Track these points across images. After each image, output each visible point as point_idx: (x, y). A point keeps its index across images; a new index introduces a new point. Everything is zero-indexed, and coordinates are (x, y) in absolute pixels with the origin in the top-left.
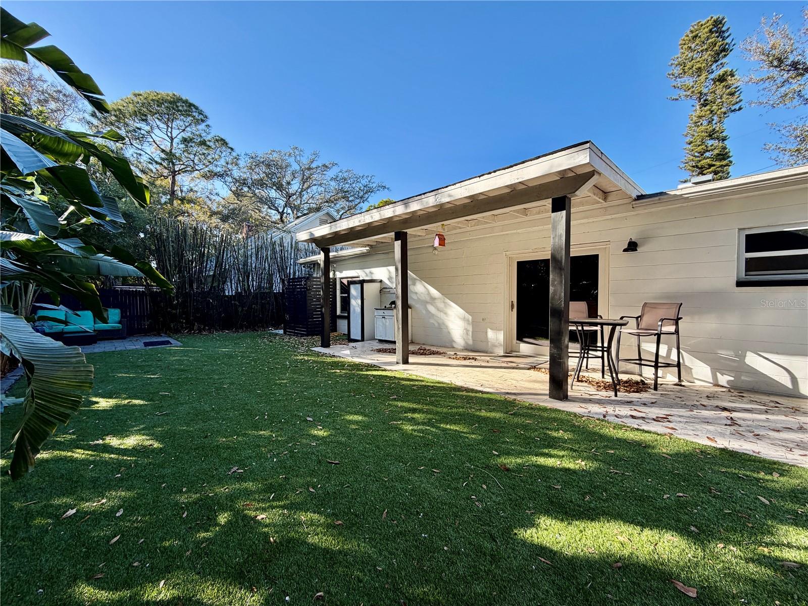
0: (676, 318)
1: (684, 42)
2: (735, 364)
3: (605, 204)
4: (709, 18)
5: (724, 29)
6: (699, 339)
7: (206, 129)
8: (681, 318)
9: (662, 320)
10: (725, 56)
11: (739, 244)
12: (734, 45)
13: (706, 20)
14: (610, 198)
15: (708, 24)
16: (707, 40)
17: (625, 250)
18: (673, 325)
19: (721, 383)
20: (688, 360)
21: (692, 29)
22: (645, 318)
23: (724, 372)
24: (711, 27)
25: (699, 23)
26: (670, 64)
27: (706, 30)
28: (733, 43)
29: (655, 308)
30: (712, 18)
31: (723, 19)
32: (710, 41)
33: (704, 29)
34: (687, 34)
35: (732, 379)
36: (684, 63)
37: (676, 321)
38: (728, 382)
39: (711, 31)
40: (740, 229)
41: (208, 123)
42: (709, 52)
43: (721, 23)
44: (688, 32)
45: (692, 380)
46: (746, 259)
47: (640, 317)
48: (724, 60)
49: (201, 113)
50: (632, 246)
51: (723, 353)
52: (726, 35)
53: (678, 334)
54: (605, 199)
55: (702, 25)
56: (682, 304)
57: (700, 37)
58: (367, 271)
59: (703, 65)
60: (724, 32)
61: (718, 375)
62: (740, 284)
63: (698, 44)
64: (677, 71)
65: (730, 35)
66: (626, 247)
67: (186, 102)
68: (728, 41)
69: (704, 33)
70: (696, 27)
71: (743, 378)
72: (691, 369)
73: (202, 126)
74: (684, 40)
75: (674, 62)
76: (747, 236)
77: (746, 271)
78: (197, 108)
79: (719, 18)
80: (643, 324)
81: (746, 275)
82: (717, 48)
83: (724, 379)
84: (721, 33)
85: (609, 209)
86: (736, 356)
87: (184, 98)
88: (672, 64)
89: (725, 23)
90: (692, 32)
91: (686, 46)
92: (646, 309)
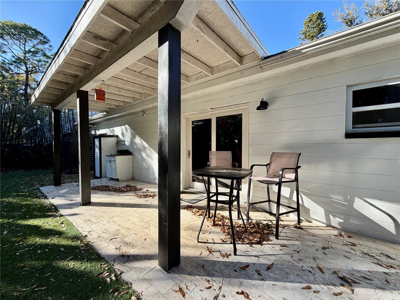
0: (295, 167)
1: (305, 23)
2: (345, 208)
3: (240, 67)
4: (317, 12)
5: (323, 18)
6: (316, 185)
7: (49, 47)
8: (300, 167)
9: (283, 170)
10: (324, 31)
11: (347, 100)
12: (327, 26)
13: (315, 12)
14: (244, 61)
15: (316, 15)
16: (316, 22)
17: (258, 108)
18: (293, 173)
19: (333, 224)
20: (306, 202)
21: (309, 17)
22: (272, 166)
23: (335, 214)
24: (318, 16)
25: (312, 14)
26: (299, 33)
27: (315, 17)
28: (327, 25)
29: (280, 157)
30: (318, 12)
31: (323, 13)
32: (317, 23)
33: (314, 17)
34: (306, 19)
35: (342, 221)
36: (306, 33)
37: (296, 169)
38: (340, 224)
39: (317, 18)
40: (348, 86)
41: (50, 44)
42: (316, 28)
43: (322, 15)
44: (308, 18)
45: (310, 220)
46: (353, 113)
47: (268, 164)
48: (323, 33)
49: (45, 38)
50: (264, 105)
51: (334, 198)
52: (324, 21)
53: (298, 181)
54: (241, 62)
55: (313, 15)
56: (300, 154)
57: (313, 21)
58: (111, 129)
59: (314, 34)
60: (323, 19)
61: (331, 217)
62: (348, 135)
63: (312, 24)
64: (303, 36)
65: (325, 21)
66: (259, 105)
67: (35, 30)
68: (325, 24)
69: (314, 19)
70: (311, 16)
71: (351, 221)
72: (310, 210)
73: (46, 46)
74: (306, 22)
75: (301, 33)
76: (354, 92)
77: (353, 124)
78: (42, 34)
79: (321, 12)
80: (271, 171)
81: (353, 128)
82: (320, 26)
83: (336, 221)
84: (322, 20)
85: (244, 71)
86: (345, 201)
87: (33, 28)
88: (300, 33)
89: (323, 15)
90: (309, 18)
91: (307, 25)
92: (274, 158)
